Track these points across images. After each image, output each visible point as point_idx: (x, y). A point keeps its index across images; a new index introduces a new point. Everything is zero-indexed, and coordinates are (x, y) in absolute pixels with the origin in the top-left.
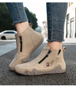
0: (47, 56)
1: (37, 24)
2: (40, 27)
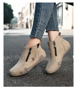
0: (30, 53)
1: (13, 14)
2: (15, 17)
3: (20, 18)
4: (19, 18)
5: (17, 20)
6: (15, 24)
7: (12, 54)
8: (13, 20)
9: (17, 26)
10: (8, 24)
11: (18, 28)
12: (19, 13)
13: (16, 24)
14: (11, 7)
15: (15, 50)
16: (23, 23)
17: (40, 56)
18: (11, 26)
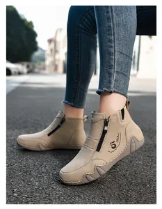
3: (51, 50)
4: (48, 52)
5: (44, 55)
6: (40, 64)
7: (33, 126)
8: (37, 54)
9: (44, 69)
10: (26, 64)
11: (47, 72)
12: (50, 41)
13: (42, 63)
14: (33, 26)
15: (39, 118)
16: (57, 63)
17: (129, 138)
18: (31, 67)
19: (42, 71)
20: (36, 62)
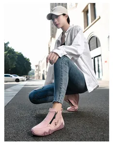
19: (33, 79)
20: (30, 75)
